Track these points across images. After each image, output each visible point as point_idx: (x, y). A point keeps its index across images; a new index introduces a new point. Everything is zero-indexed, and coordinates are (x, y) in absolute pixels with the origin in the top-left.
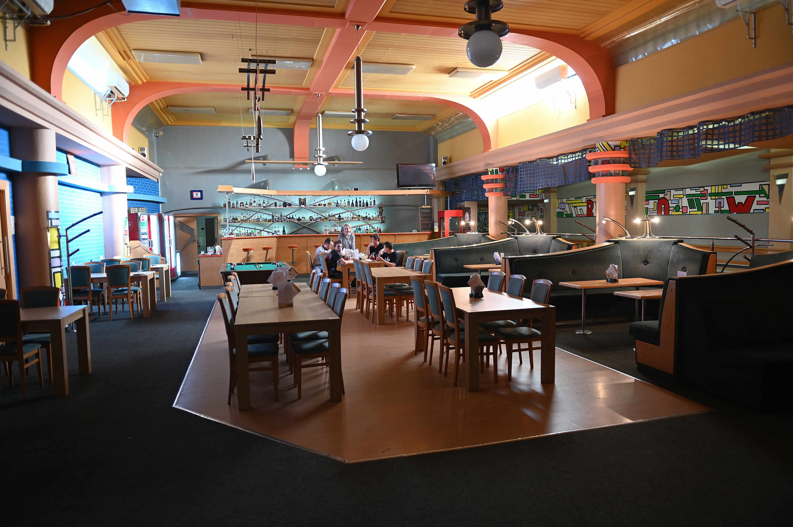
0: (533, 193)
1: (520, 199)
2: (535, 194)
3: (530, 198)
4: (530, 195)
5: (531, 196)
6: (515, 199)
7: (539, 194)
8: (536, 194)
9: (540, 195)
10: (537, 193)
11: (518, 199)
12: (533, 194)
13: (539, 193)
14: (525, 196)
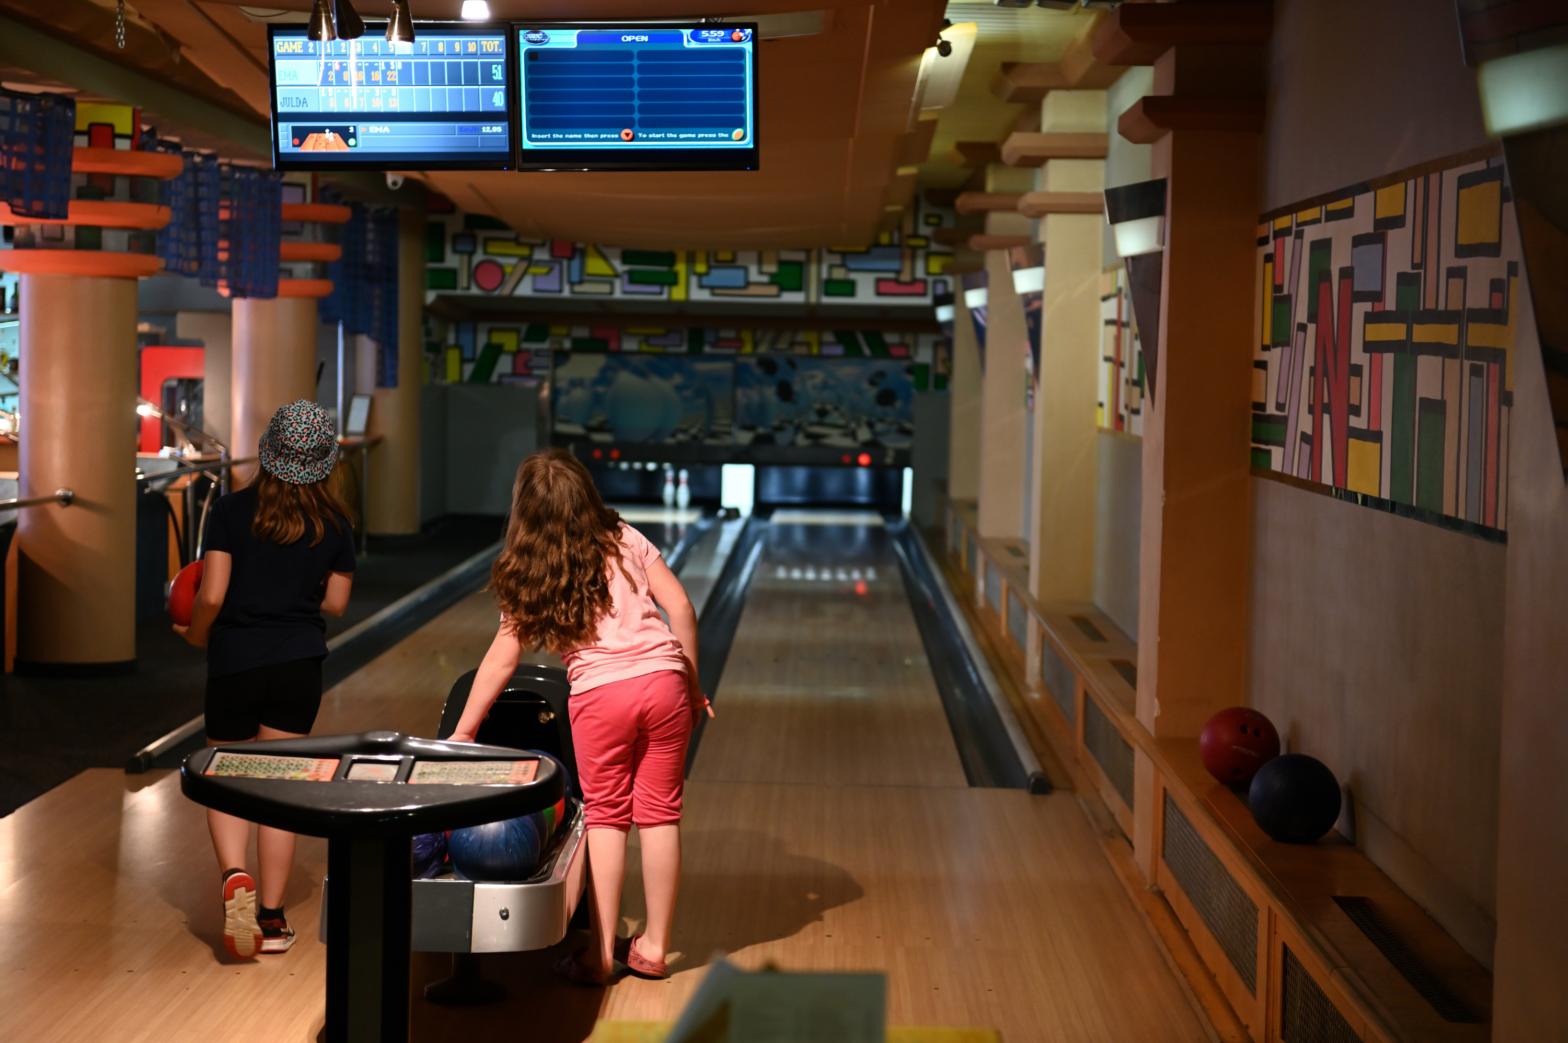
0: (898, 272)
1: (826, 300)
2: (905, 277)
3: (879, 293)
4: (878, 281)
5: (884, 287)
6: (795, 298)
7: (924, 282)
8: (914, 281)
9: (935, 282)
10: (920, 274)
11: (813, 299)
12: (892, 275)
13: (928, 273)
14: (849, 288)
